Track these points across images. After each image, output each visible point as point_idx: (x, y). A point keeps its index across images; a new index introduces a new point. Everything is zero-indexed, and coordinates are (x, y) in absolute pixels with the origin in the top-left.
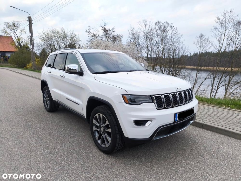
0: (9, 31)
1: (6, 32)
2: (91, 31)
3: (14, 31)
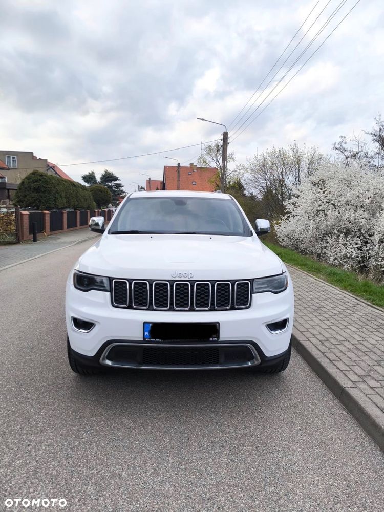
0: (208, 159)
1: (205, 162)
2: (344, 145)
3: (217, 159)
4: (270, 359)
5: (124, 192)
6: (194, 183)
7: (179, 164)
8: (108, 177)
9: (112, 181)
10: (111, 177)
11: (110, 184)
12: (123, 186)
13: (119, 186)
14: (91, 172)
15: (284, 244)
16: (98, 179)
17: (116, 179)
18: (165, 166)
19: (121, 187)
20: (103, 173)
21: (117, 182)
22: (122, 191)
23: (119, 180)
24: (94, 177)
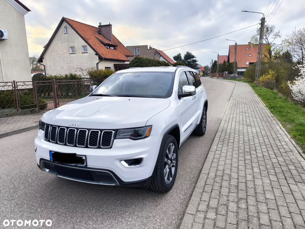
3: (266, 37)
4: (126, 183)
5: (198, 65)
6: (250, 56)
7: (236, 44)
8: (188, 56)
9: (190, 58)
10: (190, 56)
11: (189, 61)
12: (197, 61)
13: (195, 61)
14: (178, 54)
15: (296, 99)
16: (183, 58)
17: (193, 57)
18: (230, 46)
19: (196, 61)
20: (185, 54)
21: (194, 59)
22: (197, 64)
23: (195, 57)
24: (181, 57)
